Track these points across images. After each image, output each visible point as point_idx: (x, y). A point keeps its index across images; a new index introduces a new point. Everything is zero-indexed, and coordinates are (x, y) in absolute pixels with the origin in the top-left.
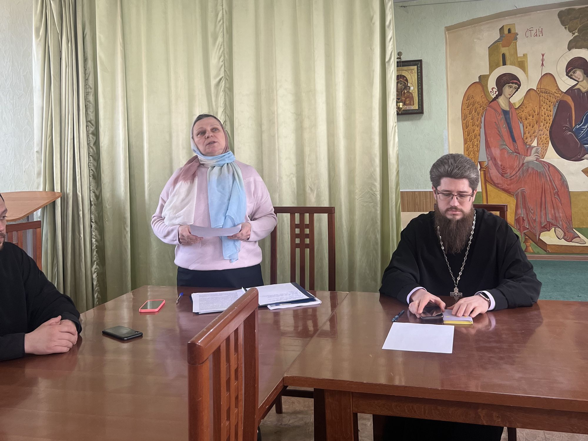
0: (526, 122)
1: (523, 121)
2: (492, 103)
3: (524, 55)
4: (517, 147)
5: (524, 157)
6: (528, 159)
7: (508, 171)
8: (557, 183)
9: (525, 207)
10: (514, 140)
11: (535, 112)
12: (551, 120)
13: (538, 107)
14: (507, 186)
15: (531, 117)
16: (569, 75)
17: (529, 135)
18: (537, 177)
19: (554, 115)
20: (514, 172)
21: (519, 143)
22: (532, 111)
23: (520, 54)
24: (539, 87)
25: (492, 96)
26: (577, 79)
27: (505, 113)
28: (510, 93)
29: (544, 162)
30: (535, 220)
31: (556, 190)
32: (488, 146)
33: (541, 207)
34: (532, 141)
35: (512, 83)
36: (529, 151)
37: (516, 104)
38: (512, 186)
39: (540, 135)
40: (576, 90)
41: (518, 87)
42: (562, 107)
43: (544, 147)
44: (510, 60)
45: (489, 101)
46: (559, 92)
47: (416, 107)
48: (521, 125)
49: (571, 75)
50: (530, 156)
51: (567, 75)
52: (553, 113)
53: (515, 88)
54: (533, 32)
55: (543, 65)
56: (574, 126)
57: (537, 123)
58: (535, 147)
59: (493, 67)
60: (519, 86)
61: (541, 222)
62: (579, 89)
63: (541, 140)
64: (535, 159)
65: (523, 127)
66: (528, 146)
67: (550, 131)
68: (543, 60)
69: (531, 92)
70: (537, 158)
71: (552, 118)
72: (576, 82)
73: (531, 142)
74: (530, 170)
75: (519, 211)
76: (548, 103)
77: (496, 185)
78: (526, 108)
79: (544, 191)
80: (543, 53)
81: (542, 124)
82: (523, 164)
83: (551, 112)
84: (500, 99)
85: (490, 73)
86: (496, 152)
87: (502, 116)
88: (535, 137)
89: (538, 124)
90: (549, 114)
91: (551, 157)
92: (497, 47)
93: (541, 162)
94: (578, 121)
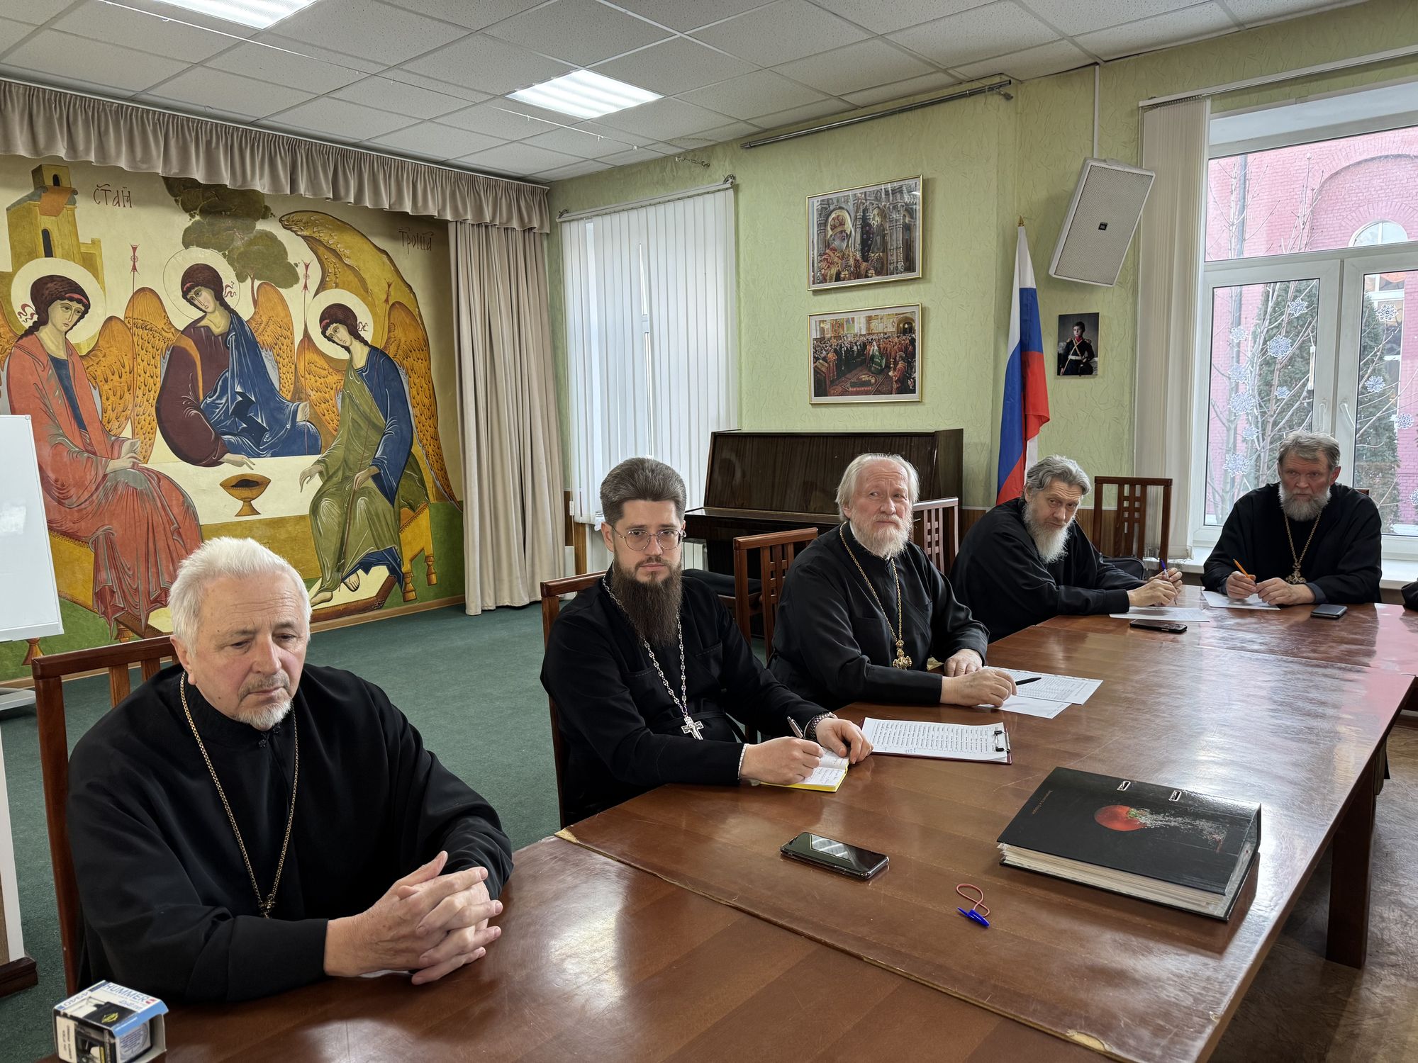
0: (106, 387)
1: (100, 384)
2: (24, 339)
3: (93, 242)
4: (90, 439)
5: (106, 462)
6: (114, 465)
7: (73, 491)
8: (176, 510)
9: (114, 564)
10: (81, 424)
11: (124, 367)
12: (159, 385)
13: (130, 355)
14: (72, 525)
15: (117, 376)
16: (188, 297)
17: (113, 416)
18: (136, 503)
19: (163, 375)
20: (85, 493)
21: (94, 433)
22: (118, 363)
23: (84, 238)
24: (131, 315)
25: (23, 323)
26: (203, 308)
27: (58, 364)
28: (67, 322)
29: (148, 470)
30: (136, 590)
31: (176, 525)
33: (147, 561)
34: (121, 427)
35: (71, 299)
36: (116, 447)
37: (82, 346)
38: (83, 523)
39: (137, 416)
40: (202, 329)
41: (83, 309)
42: (177, 358)
43: (147, 439)
44: (62, 247)
45: (15, 335)
46: (170, 329)
48: (96, 393)
49: (192, 298)
50: (118, 458)
51: (185, 296)
52: (161, 371)
53: (79, 312)
54: (111, 196)
55: (134, 268)
56: (201, 398)
57: (129, 390)
58: (129, 439)
59: (21, 256)
60: (87, 307)
61: (149, 592)
62: (207, 328)
63: (139, 426)
64: (130, 465)
65: (101, 396)
66: (113, 438)
67: (156, 408)
68: (134, 259)
69: (113, 323)
70: (134, 463)
71: (159, 382)
72: (202, 314)
73: (119, 430)
74: (120, 488)
75: (103, 575)
76: (150, 349)
78: (104, 356)
79: (151, 529)
80: (134, 244)
81: (140, 393)
82: (105, 476)
83: (156, 368)
84: (44, 331)
85: (16, 269)
86: (42, 451)
87: (52, 372)
88: (127, 419)
89: (131, 392)
90: (153, 372)
91: (163, 459)
92: (29, 211)
93: (142, 470)
94: (210, 391)
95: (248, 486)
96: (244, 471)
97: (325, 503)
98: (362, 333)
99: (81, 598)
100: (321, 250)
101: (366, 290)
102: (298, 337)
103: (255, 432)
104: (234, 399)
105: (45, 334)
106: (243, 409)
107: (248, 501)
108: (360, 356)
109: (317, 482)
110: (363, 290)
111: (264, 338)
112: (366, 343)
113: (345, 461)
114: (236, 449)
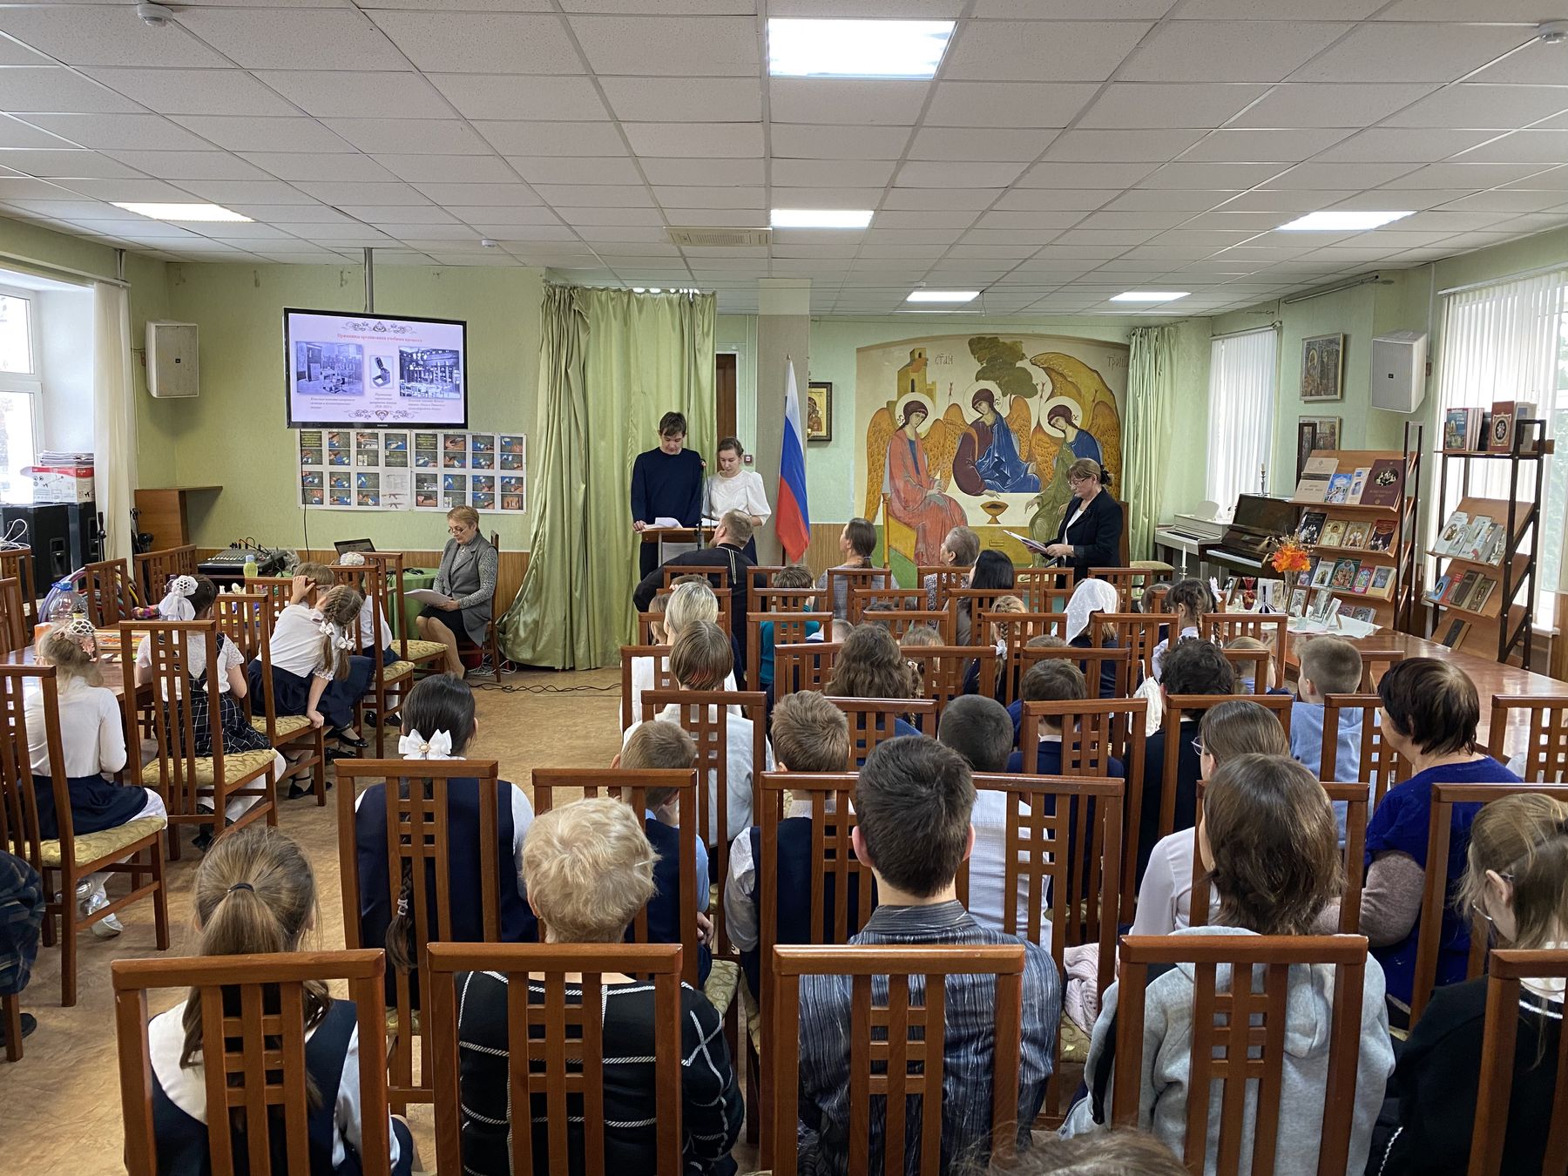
2: (899, 431)
3: (933, 382)
4: (921, 479)
5: (927, 491)
7: (911, 504)
8: (957, 518)
9: (925, 541)
10: (918, 472)
11: (940, 444)
12: (956, 453)
13: (944, 438)
14: (909, 520)
15: (936, 448)
16: (975, 407)
18: (938, 511)
19: (959, 448)
20: (916, 505)
21: (923, 475)
22: (938, 442)
23: (929, 382)
24: (946, 418)
26: (982, 412)
27: (911, 442)
28: (917, 422)
29: (946, 496)
30: (934, 556)
32: (892, 477)
34: (935, 474)
35: (920, 412)
36: (932, 484)
38: (914, 520)
40: (981, 423)
41: (925, 416)
42: (966, 440)
44: (919, 387)
47: (824, 433)
48: (926, 457)
49: (977, 407)
50: (933, 489)
51: (973, 407)
52: (957, 446)
53: (923, 418)
54: (943, 359)
55: (950, 394)
56: (976, 459)
58: (939, 480)
59: (900, 395)
60: (927, 415)
62: (983, 422)
64: (938, 493)
66: (931, 479)
67: (953, 465)
68: (951, 389)
69: (938, 422)
70: (940, 492)
71: (956, 451)
72: (981, 415)
74: (932, 504)
75: (919, 546)
77: (898, 519)
79: (944, 526)
80: (951, 382)
82: (926, 497)
84: (907, 427)
85: (899, 399)
86: (900, 484)
87: (908, 446)
89: (942, 456)
90: (954, 445)
91: (953, 491)
92: (907, 372)
93: (943, 495)
94: (981, 454)
95: (995, 508)
96: (994, 499)
97: (1038, 521)
98: (1074, 422)
99: (909, 556)
100: (1053, 374)
101: (1080, 395)
102: (1034, 425)
103: (1003, 479)
104: (993, 460)
105: (908, 429)
106: (998, 466)
107: (994, 516)
108: (1072, 435)
109: (1036, 508)
110: (1078, 396)
111: (1013, 427)
112: (1076, 427)
113: (1055, 497)
114: (991, 487)
